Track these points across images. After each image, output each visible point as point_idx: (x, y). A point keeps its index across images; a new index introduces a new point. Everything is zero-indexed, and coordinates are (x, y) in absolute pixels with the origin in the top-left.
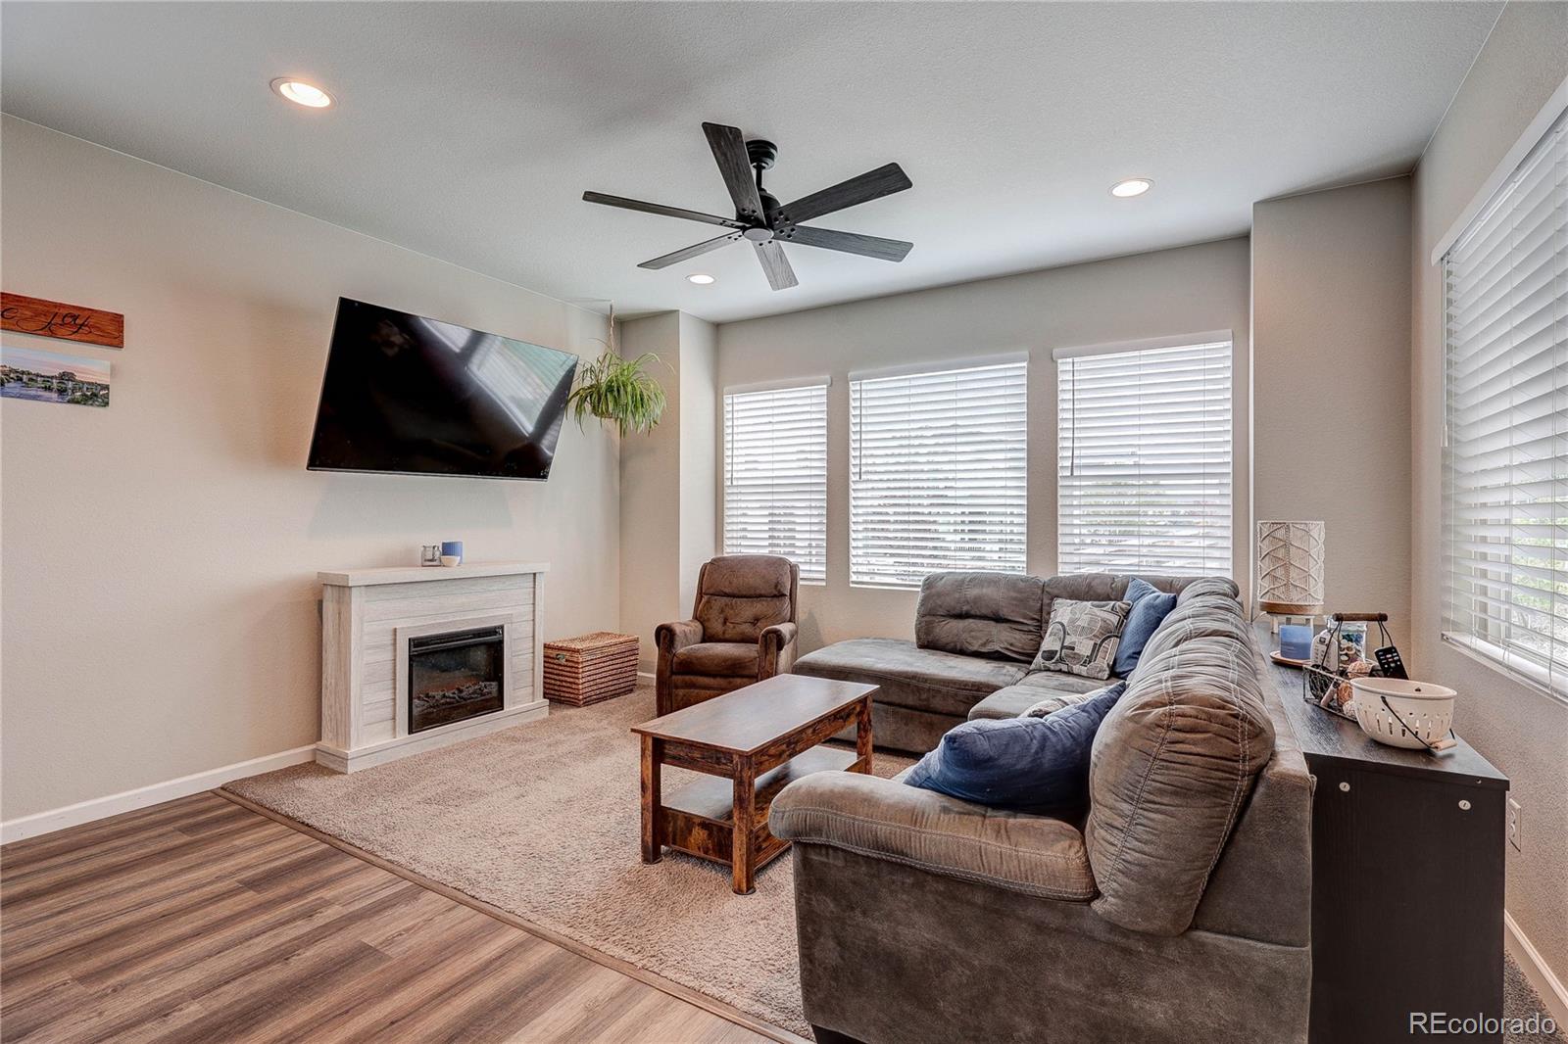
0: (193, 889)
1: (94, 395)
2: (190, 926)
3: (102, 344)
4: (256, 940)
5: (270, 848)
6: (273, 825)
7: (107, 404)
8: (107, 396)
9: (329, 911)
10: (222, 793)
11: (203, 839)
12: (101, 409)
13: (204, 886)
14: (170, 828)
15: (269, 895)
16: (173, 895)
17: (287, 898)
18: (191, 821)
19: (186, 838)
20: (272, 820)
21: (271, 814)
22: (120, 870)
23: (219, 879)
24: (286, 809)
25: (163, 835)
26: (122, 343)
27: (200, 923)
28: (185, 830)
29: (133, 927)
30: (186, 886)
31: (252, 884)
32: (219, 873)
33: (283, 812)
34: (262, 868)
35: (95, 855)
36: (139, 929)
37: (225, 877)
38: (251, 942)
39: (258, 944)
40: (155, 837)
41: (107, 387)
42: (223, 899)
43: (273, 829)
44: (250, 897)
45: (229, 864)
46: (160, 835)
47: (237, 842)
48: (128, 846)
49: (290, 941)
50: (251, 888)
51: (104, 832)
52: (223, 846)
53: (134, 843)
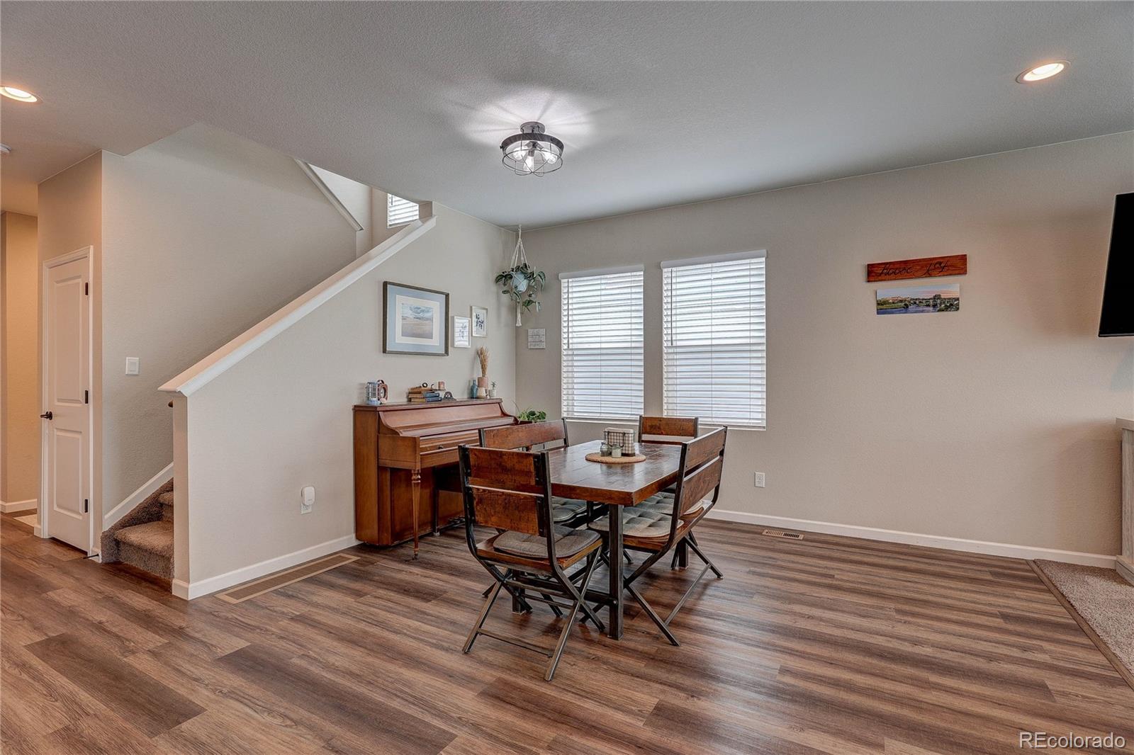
0: (974, 603)
1: (951, 305)
2: (956, 617)
3: (955, 274)
4: (982, 642)
5: (1035, 605)
6: (1048, 594)
7: (958, 309)
8: (958, 304)
9: (1039, 655)
10: (1032, 564)
11: (999, 582)
12: (955, 312)
13: (979, 604)
14: (986, 569)
15: (1010, 627)
16: (959, 600)
17: (1019, 634)
18: (1001, 570)
19: (990, 577)
20: (1049, 591)
21: (1053, 588)
22: (946, 577)
23: (990, 605)
24: (1064, 590)
25: (980, 571)
26: (966, 271)
27: (962, 618)
28: (993, 574)
29: (932, 603)
30: (970, 599)
31: (1005, 617)
32: (993, 602)
33: (1061, 590)
34: (1019, 612)
35: (941, 565)
36: (933, 605)
37: (994, 605)
38: (979, 642)
39: (982, 644)
40: (975, 570)
41: (958, 299)
42: (984, 615)
43: (1047, 597)
44: (999, 622)
45: (1001, 601)
46: (978, 570)
47: (1016, 592)
48: (960, 568)
49: (1001, 654)
50: (1002, 618)
51: (954, 557)
52: (1007, 591)
53: (963, 568)
